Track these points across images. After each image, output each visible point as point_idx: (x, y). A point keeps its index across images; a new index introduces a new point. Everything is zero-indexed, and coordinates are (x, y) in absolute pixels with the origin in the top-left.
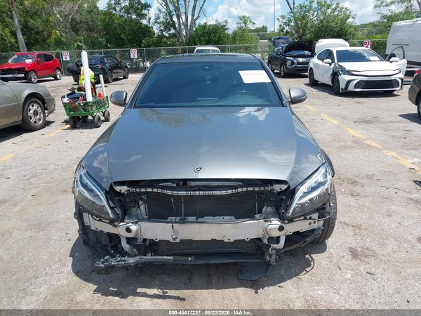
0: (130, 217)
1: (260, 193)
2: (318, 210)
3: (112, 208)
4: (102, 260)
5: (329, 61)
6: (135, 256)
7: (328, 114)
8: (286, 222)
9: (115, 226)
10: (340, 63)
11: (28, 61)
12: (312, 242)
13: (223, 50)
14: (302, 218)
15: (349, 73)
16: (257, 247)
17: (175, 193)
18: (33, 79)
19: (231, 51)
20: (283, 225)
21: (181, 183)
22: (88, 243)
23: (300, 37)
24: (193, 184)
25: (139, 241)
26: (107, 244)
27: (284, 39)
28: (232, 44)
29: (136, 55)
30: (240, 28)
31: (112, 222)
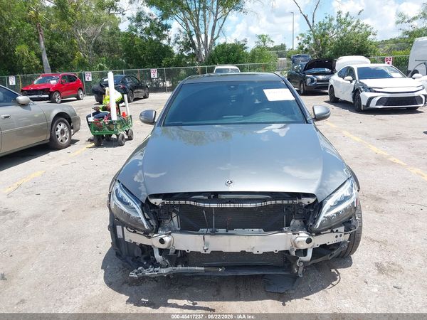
0: (164, 229)
1: (288, 206)
2: (344, 223)
3: (147, 220)
4: (136, 271)
5: (350, 78)
6: (167, 267)
7: (350, 131)
8: (314, 234)
9: (150, 237)
10: (361, 81)
11: (53, 82)
12: (338, 257)
13: (242, 69)
14: (329, 231)
15: (370, 90)
16: (285, 260)
17: (207, 205)
18: (57, 100)
19: (250, 70)
20: (311, 237)
21: (212, 196)
22: (120, 256)
23: (320, 55)
24: (223, 197)
25: (172, 252)
26: (140, 255)
27: (303, 56)
28: (251, 62)
29: (156, 75)
30: (258, 47)
31: (146, 233)
